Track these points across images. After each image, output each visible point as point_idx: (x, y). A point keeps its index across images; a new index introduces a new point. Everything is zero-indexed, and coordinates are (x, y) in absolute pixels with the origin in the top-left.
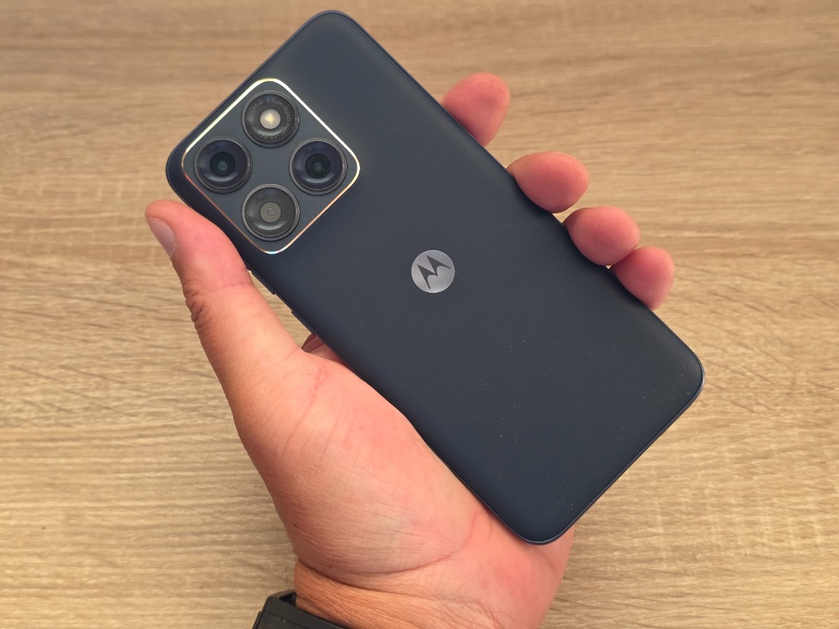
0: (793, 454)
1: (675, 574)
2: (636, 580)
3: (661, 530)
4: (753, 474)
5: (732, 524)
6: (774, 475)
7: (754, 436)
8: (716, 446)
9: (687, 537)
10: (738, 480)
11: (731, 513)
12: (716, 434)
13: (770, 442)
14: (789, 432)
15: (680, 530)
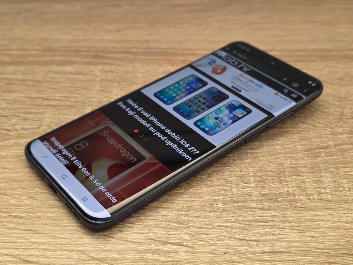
0: (345, 147)
1: (263, 209)
2: (234, 213)
3: (253, 185)
4: (318, 156)
5: (304, 182)
6: (332, 157)
7: (317, 138)
8: (292, 143)
9: (272, 189)
10: (307, 160)
11: (303, 176)
12: (292, 137)
13: (329, 141)
14: (341, 136)
15: (267, 185)
